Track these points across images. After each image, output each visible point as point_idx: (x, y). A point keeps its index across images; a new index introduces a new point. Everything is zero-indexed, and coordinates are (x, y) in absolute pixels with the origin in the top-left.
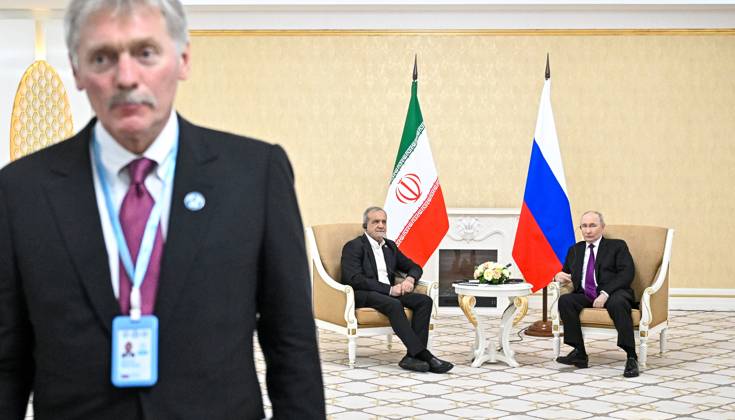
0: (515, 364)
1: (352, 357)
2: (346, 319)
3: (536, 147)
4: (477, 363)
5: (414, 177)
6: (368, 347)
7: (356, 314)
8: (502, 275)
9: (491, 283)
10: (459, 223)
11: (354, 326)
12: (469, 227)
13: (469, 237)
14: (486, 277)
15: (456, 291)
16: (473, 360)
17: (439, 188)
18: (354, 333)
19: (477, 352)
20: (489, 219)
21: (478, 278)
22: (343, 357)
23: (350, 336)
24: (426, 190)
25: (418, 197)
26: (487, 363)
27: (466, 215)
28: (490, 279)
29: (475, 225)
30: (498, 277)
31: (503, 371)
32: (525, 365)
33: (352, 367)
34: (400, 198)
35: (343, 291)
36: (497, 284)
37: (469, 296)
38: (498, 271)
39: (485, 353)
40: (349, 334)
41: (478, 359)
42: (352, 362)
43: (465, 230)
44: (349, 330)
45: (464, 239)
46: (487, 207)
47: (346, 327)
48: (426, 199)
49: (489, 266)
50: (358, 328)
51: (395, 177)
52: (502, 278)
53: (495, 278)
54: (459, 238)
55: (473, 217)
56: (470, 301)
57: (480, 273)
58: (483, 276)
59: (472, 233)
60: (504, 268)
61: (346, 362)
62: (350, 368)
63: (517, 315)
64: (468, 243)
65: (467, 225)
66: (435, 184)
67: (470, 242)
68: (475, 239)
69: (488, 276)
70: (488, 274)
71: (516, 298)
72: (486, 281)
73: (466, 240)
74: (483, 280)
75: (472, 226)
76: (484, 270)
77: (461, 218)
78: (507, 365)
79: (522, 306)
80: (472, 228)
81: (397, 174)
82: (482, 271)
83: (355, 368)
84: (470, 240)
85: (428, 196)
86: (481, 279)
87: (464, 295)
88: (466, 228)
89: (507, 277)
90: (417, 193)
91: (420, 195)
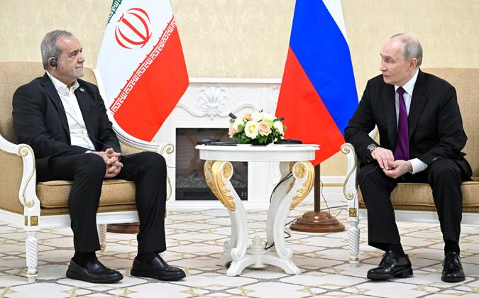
0: (295, 270)
1: (31, 263)
2: (23, 203)
4: (234, 269)
5: (140, 13)
7: (37, 191)
8: (273, 130)
9: (255, 142)
10: (202, 94)
11: (34, 210)
12: (212, 100)
13: (212, 112)
14: (248, 134)
15: (202, 157)
16: (228, 266)
17: (176, 30)
18: (34, 222)
19: (234, 251)
20: (238, 89)
21: (236, 135)
22: (19, 263)
23: (29, 228)
25: (146, 40)
26: (250, 269)
27: (209, 84)
28: (254, 136)
29: (220, 98)
30: (267, 132)
31: (277, 280)
32: (308, 271)
33: (31, 281)
34: (122, 41)
35: (16, 155)
36: (264, 144)
37: (222, 162)
38: (267, 124)
39: (247, 253)
40: (26, 224)
41: (237, 261)
42: (32, 270)
43: (209, 104)
44: (26, 217)
45: (207, 115)
46: (235, 77)
47: (22, 213)
48: (157, 44)
49: (252, 117)
50: (42, 214)
51: (114, 13)
52: (272, 134)
53: (262, 134)
54: (201, 113)
55: (219, 87)
56: (224, 169)
57: (239, 126)
58: (243, 132)
59: (217, 107)
60: (275, 120)
61: (21, 273)
62: (28, 281)
63: (298, 191)
64: (212, 120)
65: (210, 97)
66: (169, 24)
67: (215, 118)
68: (220, 114)
69: (251, 132)
70: (252, 129)
71: (296, 164)
72: (247, 140)
73: (209, 116)
74: (243, 137)
75: (216, 99)
76: (245, 123)
77: (203, 88)
78: (283, 271)
79: (306, 176)
80: (216, 102)
81: (116, 8)
82: (242, 124)
83: (37, 281)
84: (215, 116)
85: (160, 39)
86: (240, 137)
87: (214, 162)
88: (210, 101)
89: (279, 135)
90: (145, 35)
91: (148, 37)
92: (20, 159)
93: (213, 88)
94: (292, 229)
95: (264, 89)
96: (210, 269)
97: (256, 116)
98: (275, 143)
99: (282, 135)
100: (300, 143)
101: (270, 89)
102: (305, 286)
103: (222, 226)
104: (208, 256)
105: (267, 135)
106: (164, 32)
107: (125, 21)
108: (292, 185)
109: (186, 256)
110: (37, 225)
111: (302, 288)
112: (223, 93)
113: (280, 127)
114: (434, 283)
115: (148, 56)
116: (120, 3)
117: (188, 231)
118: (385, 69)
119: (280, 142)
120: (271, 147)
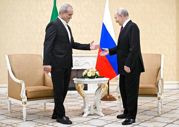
0: (103, 115)
1: (24, 115)
2: (21, 97)
3: (104, 26)
4: (85, 115)
6: (35, 109)
7: (26, 94)
8: (96, 74)
9: (90, 78)
11: (26, 100)
13: (77, 65)
14: (88, 75)
15: (75, 82)
16: (83, 114)
19: (85, 110)
20: (84, 57)
21: (85, 76)
26: (89, 115)
27: (76, 56)
28: (90, 76)
30: (94, 75)
31: (97, 119)
32: (107, 115)
33: (24, 121)
36: (93, 78)
38: (94, 72)
39: (89, 110)
40: (23, 104)
41: (85, 113)
42: (25, 118)
44: (23, 102)
45: (75, 65)
46: (83, 54)
47: (22, 101)
49: (90, 70)
50: (27, 101)
53: (92, 75)
57: (86, 73)
58: (87, 75)
59: (78, 63)
60: (96, 71)
61: (21, 118)
62: (23, 121)
63: (103, 92)
65: (76, 60)
68: (79, 65)
71: (102, 84)
72: (88, 77)
75: (78, 61)
78: (99, 115)
79: (106, 88)
82: (86, 72)
83: (26, 121)
86: (86, 76)
87: (78, 84)
88: (76, 61)
89: (98, 75)
92: (20, 85)
93: (77, 58)
94: (101, 100)
95: (92, 58)
96: (78, 115)
98: (96, 78)
100: (103, 77)
101: (94, 57)
102: (106, 120)
103: (81, 99)
104: (77, 110)
108: (101, 89)
109: (70, 110)
110: (26, 104)
111: (105, 121)
113: (98, 73)
114: (143, 118)
117: (71, 101)
119: (98, 77)
120: (96, 79)
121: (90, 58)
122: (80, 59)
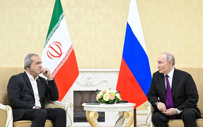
3: (129, 28)
5: (58, 44)
7: (13, 126)
8: (116, 97)
10: (85, 76)
12: (89, 78)
15: (85, 109)
17: (73, 51)
21: (99, 100)
24: (65, 51)
25: (60, 55)
27: (87, 72)
29: (93, 78)
34: (50, 56)
35: (4, 110)
36: (111, 103)
37: (93, 112)
38: (113, 95)
43: (88, 80)
45: (87, 85)
46: (99, 68)
48: (65, 57)
49: (106, 92)
51: (47, 44)
52: (115, 99)
53: (111, 99)
54: (85, 84)
55: (92, 73)
56: (94, 115)
57: (101, 96)
58: (103, 98)
59: (91, 82)
60: (116, 93)
63: (126, 124)
64: (89, 87)
65: (88, 77)
66: (70, 48)
67: (90, 86)
68: (93, 85)
69: (106, 98)
70: (106, 97)
71: (125, 112)
72: (104, 102)
73: (88, 85)
74: (103, 101)
75: (91, 78)
76: (103, 94)
77: (85, 73)
79: (130, 118)
80: (91, 79)
81: (47, 42)
82: (102, 95)
84: (90, 85)
85: (66, 55)
86: (101, 100)
87: (90, 112)
88: (88, 79)
89: (118, 99)
90: (60, 53)
91: (61, 54)
92: (6, 112)
93: (89, 73)
95: (112, 74)
97: (108, 91)
98: (117, 103)
99: (119, 99)
100: (127, 102)
101: (114, 73)
105: (113, 99)
106: (68, 51)
107: (51, 47)
108: (124, 120)
112: (94, 75)
113: (118, 96)
115: (61, 62)
116: (49, 40)
118: (159, 66)
119: (119, 102)
120: (116, 105)
121: (109, 74)
122: (94, 76)
